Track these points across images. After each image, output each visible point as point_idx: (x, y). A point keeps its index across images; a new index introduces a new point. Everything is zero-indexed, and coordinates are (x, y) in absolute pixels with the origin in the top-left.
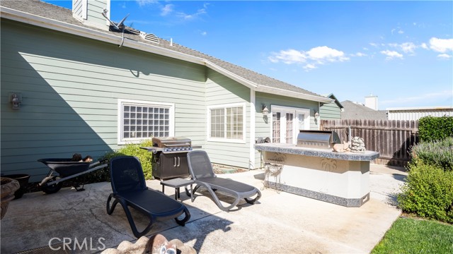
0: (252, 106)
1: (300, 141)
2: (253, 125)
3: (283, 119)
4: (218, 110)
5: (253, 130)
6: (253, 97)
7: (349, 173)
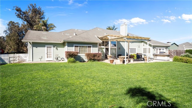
0: (152, 48)
1: (160, 53)
2: (152, 51)
3: (158, 50)
4: (145, 48)
5: (152, 52)
6: (152, 46)
7: (166, 57)
